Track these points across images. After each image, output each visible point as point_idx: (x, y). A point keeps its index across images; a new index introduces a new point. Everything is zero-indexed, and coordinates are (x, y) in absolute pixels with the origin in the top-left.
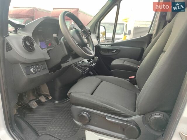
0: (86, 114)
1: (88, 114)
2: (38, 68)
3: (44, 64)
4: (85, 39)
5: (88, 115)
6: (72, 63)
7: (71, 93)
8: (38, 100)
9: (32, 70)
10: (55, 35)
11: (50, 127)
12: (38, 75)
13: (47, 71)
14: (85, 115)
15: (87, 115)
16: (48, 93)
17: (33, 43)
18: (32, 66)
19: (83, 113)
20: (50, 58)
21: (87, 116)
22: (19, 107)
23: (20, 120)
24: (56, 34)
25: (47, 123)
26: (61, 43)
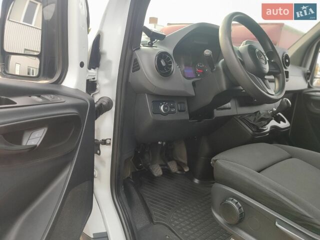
0: (236, 203)
1: (240, 205)
2: (171, 107)
3: (184, 103)
4: (266, 63)
5: (240, 208)
6: (236, 114)
7: (216, 160)
8: (166, 167)
9: (162, 108)
10: (207, 52)
11: (174, 217)
12: (169, 118)
13: (186, 116)
14: (234, 205)
15: (238, 206)
16: (185, 161)
17: (170, 62)
18: (164, 101)
19: (232, 200)
20: (194, 95)
21: (237, 208)
22: (137, 170)
23: (133, 188)
24: (210, 51)
25: (170, 209)
26: (218, 69)
